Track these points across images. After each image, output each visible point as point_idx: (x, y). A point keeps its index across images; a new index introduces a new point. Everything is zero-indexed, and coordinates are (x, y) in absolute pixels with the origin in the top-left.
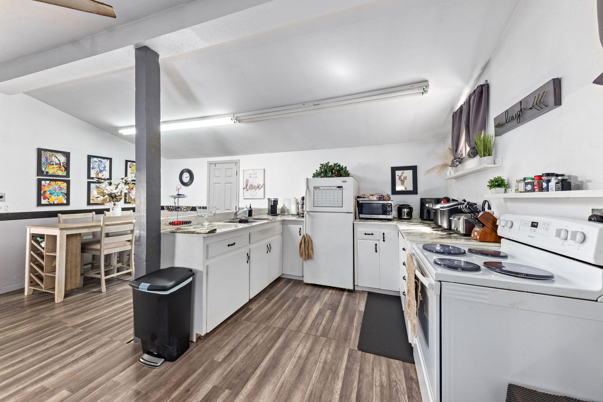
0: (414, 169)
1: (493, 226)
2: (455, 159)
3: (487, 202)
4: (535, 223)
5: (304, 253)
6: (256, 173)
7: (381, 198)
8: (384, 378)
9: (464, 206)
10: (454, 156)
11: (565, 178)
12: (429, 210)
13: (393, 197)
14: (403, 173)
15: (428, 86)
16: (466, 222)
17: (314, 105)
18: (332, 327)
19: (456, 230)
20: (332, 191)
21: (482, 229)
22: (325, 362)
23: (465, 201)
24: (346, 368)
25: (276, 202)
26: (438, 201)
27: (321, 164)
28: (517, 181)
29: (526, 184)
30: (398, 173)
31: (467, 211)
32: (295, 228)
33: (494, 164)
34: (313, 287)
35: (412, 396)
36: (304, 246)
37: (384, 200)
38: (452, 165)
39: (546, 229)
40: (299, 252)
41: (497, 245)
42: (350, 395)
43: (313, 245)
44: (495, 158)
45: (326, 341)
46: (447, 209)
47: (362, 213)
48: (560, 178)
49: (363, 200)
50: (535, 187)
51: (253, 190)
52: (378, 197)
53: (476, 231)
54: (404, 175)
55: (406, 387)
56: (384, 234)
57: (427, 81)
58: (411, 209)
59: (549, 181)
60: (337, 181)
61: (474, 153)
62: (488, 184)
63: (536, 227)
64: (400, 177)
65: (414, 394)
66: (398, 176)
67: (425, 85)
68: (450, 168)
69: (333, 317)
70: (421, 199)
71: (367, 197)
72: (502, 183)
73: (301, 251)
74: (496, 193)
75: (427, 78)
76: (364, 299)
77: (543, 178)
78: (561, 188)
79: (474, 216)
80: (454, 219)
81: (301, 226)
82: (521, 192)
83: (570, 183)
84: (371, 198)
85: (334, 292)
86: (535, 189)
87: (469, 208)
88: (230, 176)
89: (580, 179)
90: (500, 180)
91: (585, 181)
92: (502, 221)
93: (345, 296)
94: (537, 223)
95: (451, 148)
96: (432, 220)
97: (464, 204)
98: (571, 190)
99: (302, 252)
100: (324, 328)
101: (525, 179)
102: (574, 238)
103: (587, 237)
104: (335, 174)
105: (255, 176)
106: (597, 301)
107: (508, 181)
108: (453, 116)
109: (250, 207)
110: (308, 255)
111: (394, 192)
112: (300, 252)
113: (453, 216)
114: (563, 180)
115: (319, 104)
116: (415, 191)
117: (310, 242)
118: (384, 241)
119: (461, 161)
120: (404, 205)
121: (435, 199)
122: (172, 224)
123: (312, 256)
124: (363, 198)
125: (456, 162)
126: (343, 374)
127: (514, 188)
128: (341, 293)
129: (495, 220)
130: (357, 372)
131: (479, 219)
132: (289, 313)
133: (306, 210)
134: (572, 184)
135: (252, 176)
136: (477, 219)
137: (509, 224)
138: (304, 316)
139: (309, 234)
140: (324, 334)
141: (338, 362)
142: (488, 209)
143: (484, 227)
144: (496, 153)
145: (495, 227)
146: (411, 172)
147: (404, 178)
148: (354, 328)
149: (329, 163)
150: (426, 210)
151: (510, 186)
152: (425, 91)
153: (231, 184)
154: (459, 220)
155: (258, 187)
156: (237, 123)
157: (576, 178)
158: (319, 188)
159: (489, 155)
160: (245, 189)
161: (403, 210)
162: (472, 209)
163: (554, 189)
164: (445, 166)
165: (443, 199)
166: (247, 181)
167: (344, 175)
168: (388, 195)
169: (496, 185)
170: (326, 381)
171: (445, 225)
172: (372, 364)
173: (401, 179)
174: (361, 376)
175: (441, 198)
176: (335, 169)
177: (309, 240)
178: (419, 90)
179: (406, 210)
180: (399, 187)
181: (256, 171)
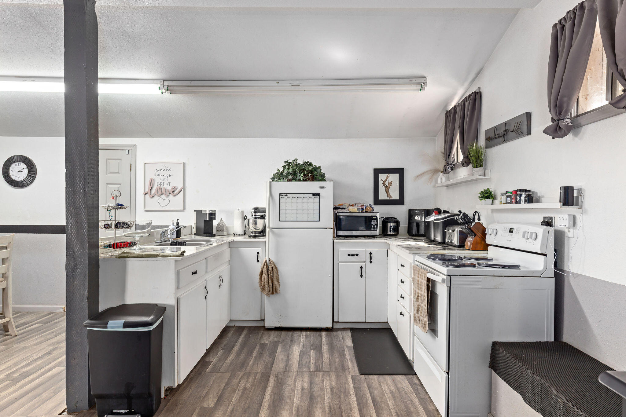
0: (401, 172)
1: (482, 235)
2: (448, 164)
3: (477, 213)
4: (512, 229)
5: (266, 286)
6: (168, 169)
7: (364, 209)
8: (392, 388)
9: (460, 217)
10: (446, 161)
11: (530, 193)
12: (419, 223)
13: (377, 208)
14: (387, 177)
15: (426, 83)
16: (461, 233)
17: (292, 85)
18: (324, 363)
19: (451, 242)
20: (305, 200)
21: (474, 239)
22: (332, 388)
23: (460, 212)
24: (355, 388)
25: (212, 215)
26: (428, 213)
27: (285, 162)
28: (501, 194)
29: (508, 197)
30: (382, 177)
31: (461, 221)
32: (249, 253)
33: (485, 175)
34: (279, 332)
35: (419, 393)
36: (266, 277)
37: (366, 212)
38: (444, 171)
39: (517, 233)
40: (259, 286)
41: (485, 252)
42: (367, 401)
43: (279, 274)
44: (485, 170)
45: (324, 374)
46: (441, 221)
47: (340, 230)
48: (527, 193)
49: (342, 211)
50: (513, 200)
51: (163, 196)
52: (360, 207)
53: (469, 241)
54: (389, 180)
55: (413, 389)
56: (371, 254)
57: (425, 78)
58: (397, 222)
59: (521, 196)
60: (313, 186)
61: (466, 162)
62: (479, 195)
63: (512, 232)
64: (385, 182)
65: (420, 392)
66: (383, 181)
67: (422, 82)
68: (441, 174)
69: (320, 355)
70: (410, 210)
71: (346, 208)
72: (490, 194)
73: (263, 283)
74: (485, 204)
75: (425, 75)
76: (348, 336)
77: (517, 193)
78: (527, 201)
79: (468, 226)
80: (449, 231)
81: (259, 250)
82: (504, 204)
83: (532, 198)
84: (351, 209)
85: (308, 333)
86: (513, 201)
87: (464, 219)
88: (118, 173)
89: (538, 195)
90: (489, 192)
91: (541, 196)
92: (490, 230)
93: (324, 336)
94: (513, 229)
95: (443, 151)
96: (424, 236)
97: (459, 215)
98: (533, 203)
99: (264, 285)
100: (315, 364)
101: (507, 193)
102: (531, 237)
103: (538, 235)
104: (308, 177)
105: (167, 173)
106: (540, 277)
107: (495, 193)
108: (446, 114)
109: (178, 223)
110: (273, 288)
111: (377, 201)
112: (261, 285)
113: (447, 228)
114: (529, 196)
115: (299, 85)
116: (401, 201)
117: (275, 270)
118: (371, 262)
119: (453, 167)
120: (389, 218)
121: (425, 210)
122: (116, 246)
123: (278, 289)
124: (343, 209)
125: (449, 168)
126: (354, 391)
127: (498, 200)
128: (318, 333)
129: (484, 229)
130: (366, 388)
131: (472, 229)
132: (264, 359)
133: (269, 227)
134: (534, 198)
135: (161, 173)
136: (470, 229)
137: (495, 232)
138: (285, 359)
139: (273, 259)
140: (318, 369)
141: (344, 385)
142: (478, 220)
143: (476, 236)
144: (486, 165)
145: (484, 235)
146: (397, 176)
147: (389, 184)
148: (348, 361)
149: (297, 160)
150: (415, 224)
151: (496, 198)
152: (422, 88)
153: (119, 186)
154: (454, 231)
155: (173, 192)
156: (167, 95)
157: (537, 193)
158: (287, 195)
159: (481, 166)
160: (147, 196)
161: (389, 224)
162: (466, 220)
163: (524, 203)
164: (436, 171)
165: (435, 211)
166: (152, 181)
167: (320, 178)
168: (370, 205)
169: (485, 196)
170: (340, 399)
171: (439, 239)
172: (378, 381)
173: (385, 185)
174: (371, 390)
175: (432, 210)
176: (307, 170)
177: (274, 268)
178: (417, 87)
179: (392, 224)
180: (383, 196)
181: (168, 166)
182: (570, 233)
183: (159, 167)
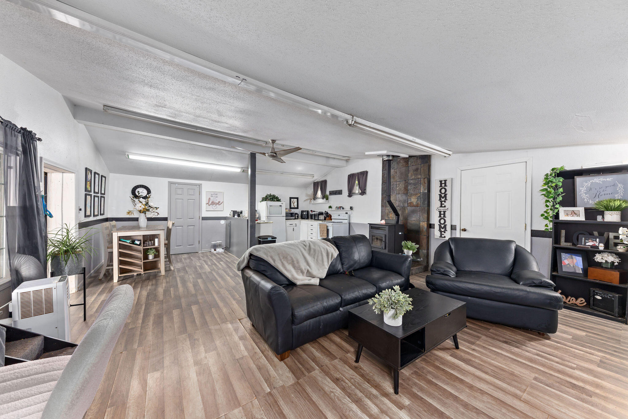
0: (297, 198)
3: (328, 212)
4: (339, 215)
10: (314, 197)
13: (292, 210)
14: (294, 200)
20: (277, 207)
26: (308, 212)
33: (330, 202)
38: (314, 200)
46: (316, 214)
47: (287, 217)
48: (341, 207)
51: (214, 205)
52: (289, 210)
53: (327, 218)
54: (294, 201)
56: (296, 224)
57: (314, 175)
61: (323, 198)
62: (327, 207)
70: (301, 211)
74: (330, 209)
79: (327, 215)
87: (325, 213)
89: (344, 208)
90: (331, 206)
95: (313, 193)
97: (322, 212)
101: (336, 207)
104: (276, 200)
106: (345, 224)
113: (319, 215)
116: (297, 208)
119: (317, 199)
124: (286, 210)
135: (214, 196)
149: (271, 194)
150: (303, 215)
151: (333, 208)
153: (193, 200)
155: (218, 203)
159: (328, 200)
160: (207, 205)
164: (310, 199)
165: (311, 211)
166: (209, 199)
167: (280, 201)
173: (293, 203)
176: (274, 197)
179: (297, 215)
180: (292, 206)
181: (216, 193)
182: (352, 215)
183: (213, 193)
